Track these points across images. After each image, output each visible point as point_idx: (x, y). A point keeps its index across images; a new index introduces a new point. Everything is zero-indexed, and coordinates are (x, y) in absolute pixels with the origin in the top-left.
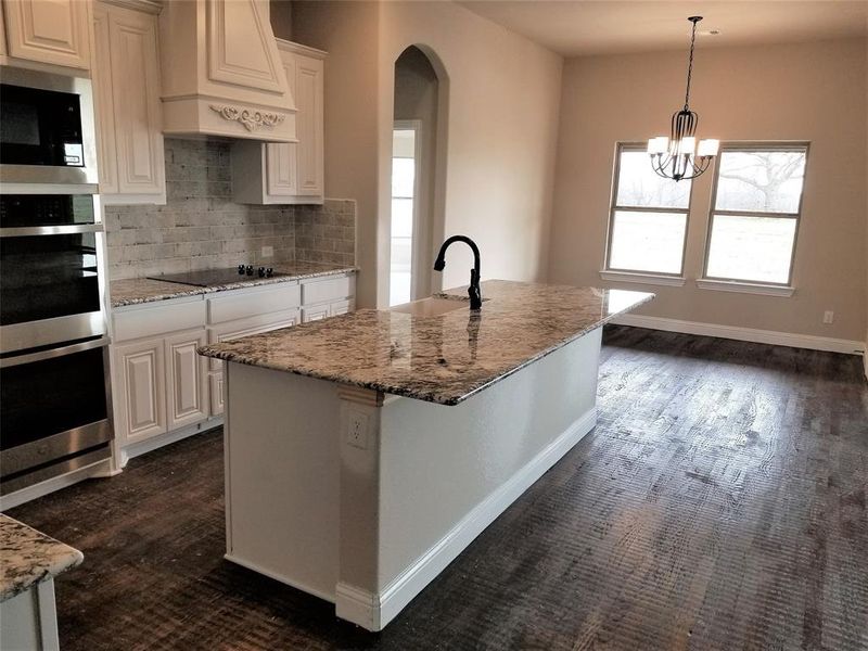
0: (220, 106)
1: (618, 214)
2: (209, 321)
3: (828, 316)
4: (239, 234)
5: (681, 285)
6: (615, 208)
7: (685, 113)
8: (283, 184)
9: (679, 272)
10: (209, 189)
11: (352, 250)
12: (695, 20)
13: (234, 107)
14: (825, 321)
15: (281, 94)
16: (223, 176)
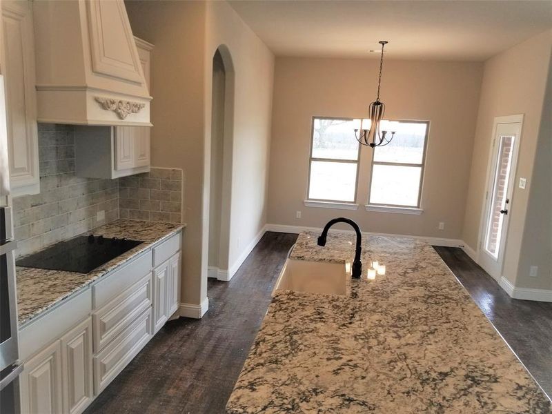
0: (104, 97)
1: (313, 163)
3: (441, 225)
4: (80, 205)
5: (355, 209)
6: (312, 159)
7: (377, 103)
9: (353, 200)
10: (58, 167)
11: (179, 210)
12: (383, 43)
13: (111, 98)
14: (440, 228)
16: (69, 154)
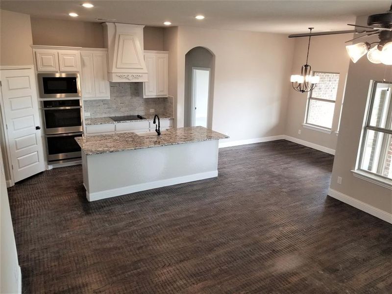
0: (119, 75)
2: (115, 130)
4: (142, 106)
8: (150, 92)
13: (125, 74)
15: (142, 69)
